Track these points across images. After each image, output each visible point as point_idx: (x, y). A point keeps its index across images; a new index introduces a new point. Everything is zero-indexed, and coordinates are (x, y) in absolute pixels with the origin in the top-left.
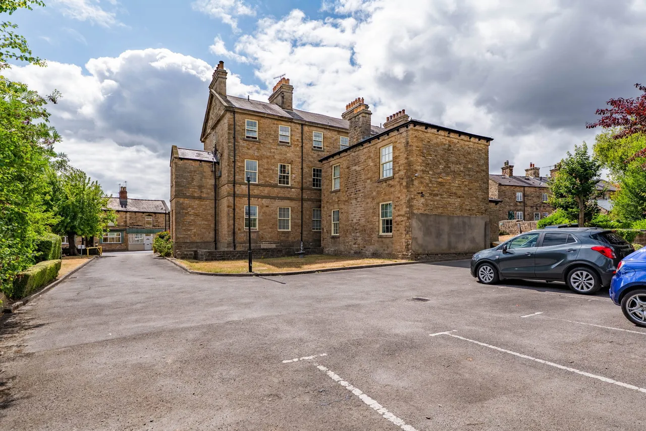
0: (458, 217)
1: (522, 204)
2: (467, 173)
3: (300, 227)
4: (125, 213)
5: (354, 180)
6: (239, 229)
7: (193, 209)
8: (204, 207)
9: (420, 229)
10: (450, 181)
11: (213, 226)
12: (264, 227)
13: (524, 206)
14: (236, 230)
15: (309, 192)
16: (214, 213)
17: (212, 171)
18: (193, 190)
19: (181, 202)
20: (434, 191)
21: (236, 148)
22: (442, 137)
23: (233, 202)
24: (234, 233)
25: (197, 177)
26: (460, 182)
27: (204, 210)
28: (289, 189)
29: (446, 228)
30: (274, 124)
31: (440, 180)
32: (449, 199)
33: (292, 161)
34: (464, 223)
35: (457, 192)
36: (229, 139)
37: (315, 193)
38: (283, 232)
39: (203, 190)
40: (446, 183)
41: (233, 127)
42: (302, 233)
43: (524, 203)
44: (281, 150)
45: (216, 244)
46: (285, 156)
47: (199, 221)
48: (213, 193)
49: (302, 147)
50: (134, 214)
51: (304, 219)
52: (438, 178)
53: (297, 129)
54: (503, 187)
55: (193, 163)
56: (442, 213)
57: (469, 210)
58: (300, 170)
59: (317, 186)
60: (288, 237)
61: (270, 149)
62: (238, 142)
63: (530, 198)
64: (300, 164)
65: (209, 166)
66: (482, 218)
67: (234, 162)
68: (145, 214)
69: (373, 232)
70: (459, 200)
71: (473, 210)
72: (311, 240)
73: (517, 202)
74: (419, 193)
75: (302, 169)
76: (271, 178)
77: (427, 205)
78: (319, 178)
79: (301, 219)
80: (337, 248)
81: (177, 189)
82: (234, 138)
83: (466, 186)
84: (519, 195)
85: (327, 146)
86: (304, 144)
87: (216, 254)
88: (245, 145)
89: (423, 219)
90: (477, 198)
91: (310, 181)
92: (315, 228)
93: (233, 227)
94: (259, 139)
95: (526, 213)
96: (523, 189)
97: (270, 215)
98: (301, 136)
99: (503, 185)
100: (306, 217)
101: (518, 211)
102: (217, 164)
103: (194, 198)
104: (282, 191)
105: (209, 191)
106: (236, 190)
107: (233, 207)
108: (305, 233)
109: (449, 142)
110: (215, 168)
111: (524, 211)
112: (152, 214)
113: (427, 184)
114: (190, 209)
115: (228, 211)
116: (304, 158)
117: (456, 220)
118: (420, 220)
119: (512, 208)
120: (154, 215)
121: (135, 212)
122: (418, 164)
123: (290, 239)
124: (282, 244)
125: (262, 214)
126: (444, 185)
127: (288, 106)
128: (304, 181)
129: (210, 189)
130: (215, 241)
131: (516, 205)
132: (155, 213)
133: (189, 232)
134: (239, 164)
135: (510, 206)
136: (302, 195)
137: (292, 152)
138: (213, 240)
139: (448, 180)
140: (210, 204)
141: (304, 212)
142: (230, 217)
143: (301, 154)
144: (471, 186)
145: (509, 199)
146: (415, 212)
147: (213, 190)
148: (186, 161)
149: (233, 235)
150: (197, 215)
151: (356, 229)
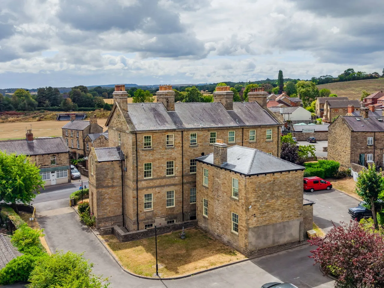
0: (280, 223)
1: (373, 147)
2: (287, 194)
3: (182, 203)
4: (35, 156)
5: (217, 187)
6: (141, 211)
7: (108, 194)
8: (115, 192)
9: (254, 236)
10: (274, 203)
11: (121, 204)
12: (157, 207)
13: (374, 149)
14: (139, 212)
15: (187, 178)
16: (122, 195)
17: (120, 166)
18: (108, 181)
19: (100, 191)
20: (263, 211)
21: (138, 157)
22: (269, 178)
23: (136, 194)
24: (137, 214)
25: (110, 173)
26: (281, 202)
27: (116, 194)
28: (174, 178)
29: (271, 232)
30: (163, 135)
31: (267, 204)
32: (274, 214)
33: (176, 158)
34: (284, 226)
35: (279, 208)
36: (133, 152)
37: (192, 177)
38: (170, 208)
39: (114, 181)
40: (271, 204)
41: (135, 143)
42: (183, 207)
43: (375, 146)
44: (168, 152)
45: (123, 216)
46: (170, 156)
47: (113, 203)
48: (121, 182)
49: (182, 147)
50: (41, 156)
51: (184, 197)
52: (266, 203)
53: (179, 135)
54: (355, 134)
55: (107, 163)
56: (268, 223)
57: (288, 217)
58: (181, 163)
59: (193, 171)
60: (173, 211)
61: (160, 153)
62: (139, 153)
63: (380, 142)
64: (181, 159)
65: (118, 163)
66: (298, 220)
67: (137, 167)
68: (50, 155)
69: (228, 227)
70: (281, 212)
71: (291, 216)
72: (189, 211)
73: (368, 145)
74: (253, 215)
75: (182, 162)
76: (161, 172)
77: (258, 221)
78: (195, 166)
79: (182, 197)
80: (206, 226)
81: (97, 182)
82: (137, 150)
83: (286, 202)
84: (370, 139)
85: (200, 142)
86: (183, 145)
87: (128, 236)
88: (143, 154)
89: (256, 230)
90: (294, 208)
91: (188, 170)
92: (192, 201)
93: (136, 210)
94: (153, 147)
95: (376, 155)
96: (373, 134)
97: (161, 198)
98: (181, 139)
99: (356, 132)
100: (186, 195)
101: (369, 153)
102: (123, 161)
103: (108, 187)
104: (168, 180)
105: (118, 180)
106: (138, 185)
107: (136, 197)
108: (185, 207)
109: (274, 178)
110: (122, 164)
111: (374, 153)
112: (56, 154)
113: (258, 209)
114: (106, 195)
115: (134, 200)
116: (183, 154)
117: (278, 226)
118: (253, 231)
119: (363, 151)
120: (57, 155)
121: (43, 155)
122: (252, 198)
123: (174, 212)
124: (169, 217)
125: (155, 198)
126: (270, 206)
127: (172, 108)
128: (184, 170)
129: (118, 179)
130: (123, 214)
131: (367, 148)
132: (58, 153)
133: (106, 211)
134: (140, 168)
135: (361, 149)
136: (183, 180)
137: (176, 152)
138: (122, 214)
139: (273, 202)
140: (118, 189)
141: (184, 192)
142: (135, 204)
143: (182, 152)
144: (290, 202)
145: (361, 143)
146: (250, 227)
147: (121, 179)
148: (103, 163)
149: (137, 216)
150: (110, 198)
151: (218, 220)
